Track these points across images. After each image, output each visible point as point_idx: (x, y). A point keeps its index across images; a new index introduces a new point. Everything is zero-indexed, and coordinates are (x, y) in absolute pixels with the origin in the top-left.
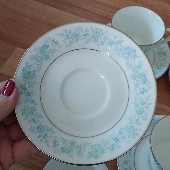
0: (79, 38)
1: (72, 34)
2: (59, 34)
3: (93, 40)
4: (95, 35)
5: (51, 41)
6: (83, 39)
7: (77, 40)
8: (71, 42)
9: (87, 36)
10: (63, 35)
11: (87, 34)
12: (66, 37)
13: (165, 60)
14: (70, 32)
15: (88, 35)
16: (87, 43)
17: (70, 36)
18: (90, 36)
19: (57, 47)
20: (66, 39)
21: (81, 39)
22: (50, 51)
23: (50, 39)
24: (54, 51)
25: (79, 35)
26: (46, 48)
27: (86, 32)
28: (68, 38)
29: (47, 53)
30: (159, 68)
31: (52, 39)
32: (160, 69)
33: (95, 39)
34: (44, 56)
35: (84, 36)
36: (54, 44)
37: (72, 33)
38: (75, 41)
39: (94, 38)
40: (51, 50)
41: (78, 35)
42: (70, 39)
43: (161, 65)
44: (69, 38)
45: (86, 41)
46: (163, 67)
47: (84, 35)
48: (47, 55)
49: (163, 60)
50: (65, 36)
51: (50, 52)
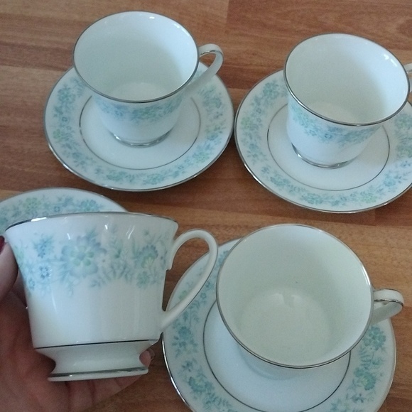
13: (221, 115)
30: (213, 138)
32: (216, 140)
43: (216, 129)
46: (221, 132)
49: (218, 117)
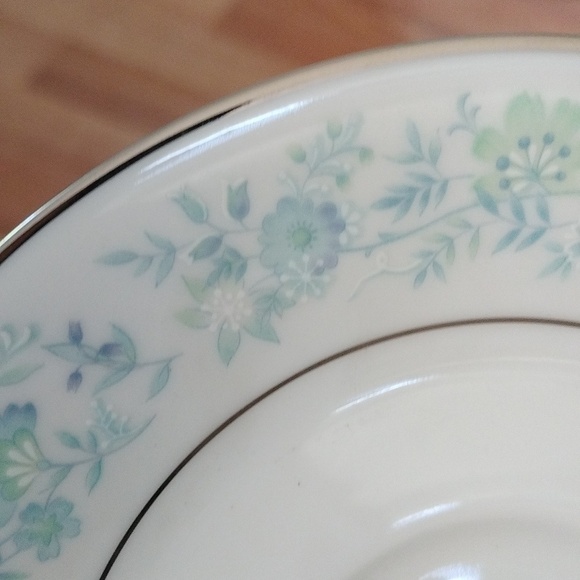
0: (343, 239)
1: (267, 221)
2: (122, 258)
3: (495, 229)
4: (511, 173)
5: (51, 348)
6: (387, 239)
7: (331, 263)
8: (272, 303)
9: (426, 198)
10: (171, 251)
11: (429, 180)
12: (205, 267)
14: (240, 208)
15: (435, 189)
16: (437, 267)
17: (245, 241)
18: (460, 195)
19: (128, 396)
20: (212, 281)
21: (368, 250)
22: (59, 453)
23: (34, 334)
24: (104, 445)
25: (344, 211)
26: (14, 442)
27: (415, 159)
28: (231, 266)
29: (36, 487)
31: (57, 332)
33: (519, 213)
34: (14, 524)
35: (393, 212)
36: (94, 374)
37: (262, 205)
38: (306, 277)
39: (505, 209)
40: (74, 443)
41: (329, 210)
42: (255, 273)
44: (243, 268)
45: (426, 254)
47: (399, 200)
48: (41, 500)
50: (196, 255)
51: (67, 468)
